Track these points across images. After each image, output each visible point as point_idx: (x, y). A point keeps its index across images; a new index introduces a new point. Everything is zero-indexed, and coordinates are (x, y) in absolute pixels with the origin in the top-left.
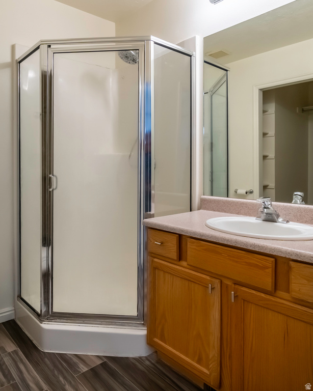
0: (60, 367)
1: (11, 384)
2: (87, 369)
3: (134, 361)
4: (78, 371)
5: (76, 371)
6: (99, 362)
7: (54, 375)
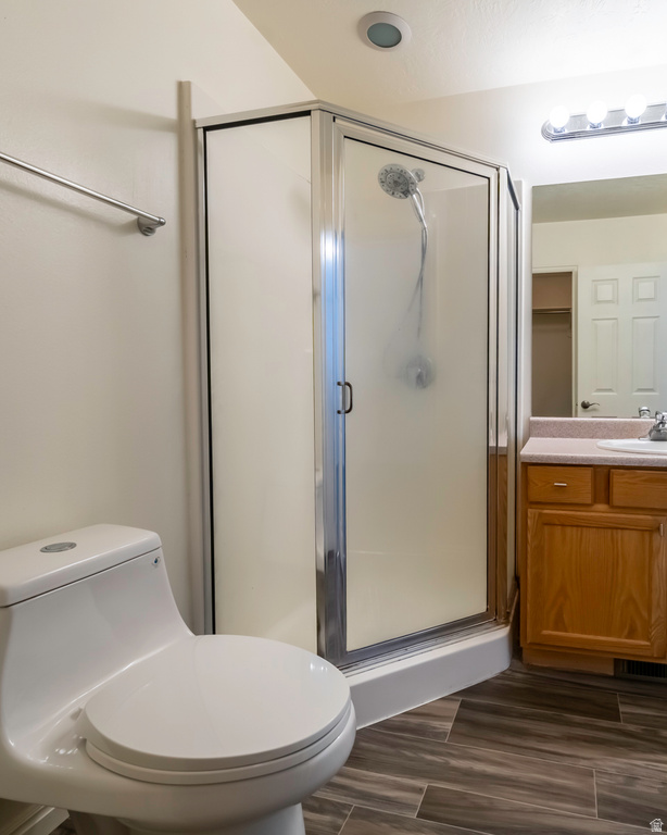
0: (402, 742)
1: (352, 816)
2: (451, 724)
3: (500, 682)
4: (440, 733)
5: (438, 735)
6: (455, 706)
7: (411, 759)
